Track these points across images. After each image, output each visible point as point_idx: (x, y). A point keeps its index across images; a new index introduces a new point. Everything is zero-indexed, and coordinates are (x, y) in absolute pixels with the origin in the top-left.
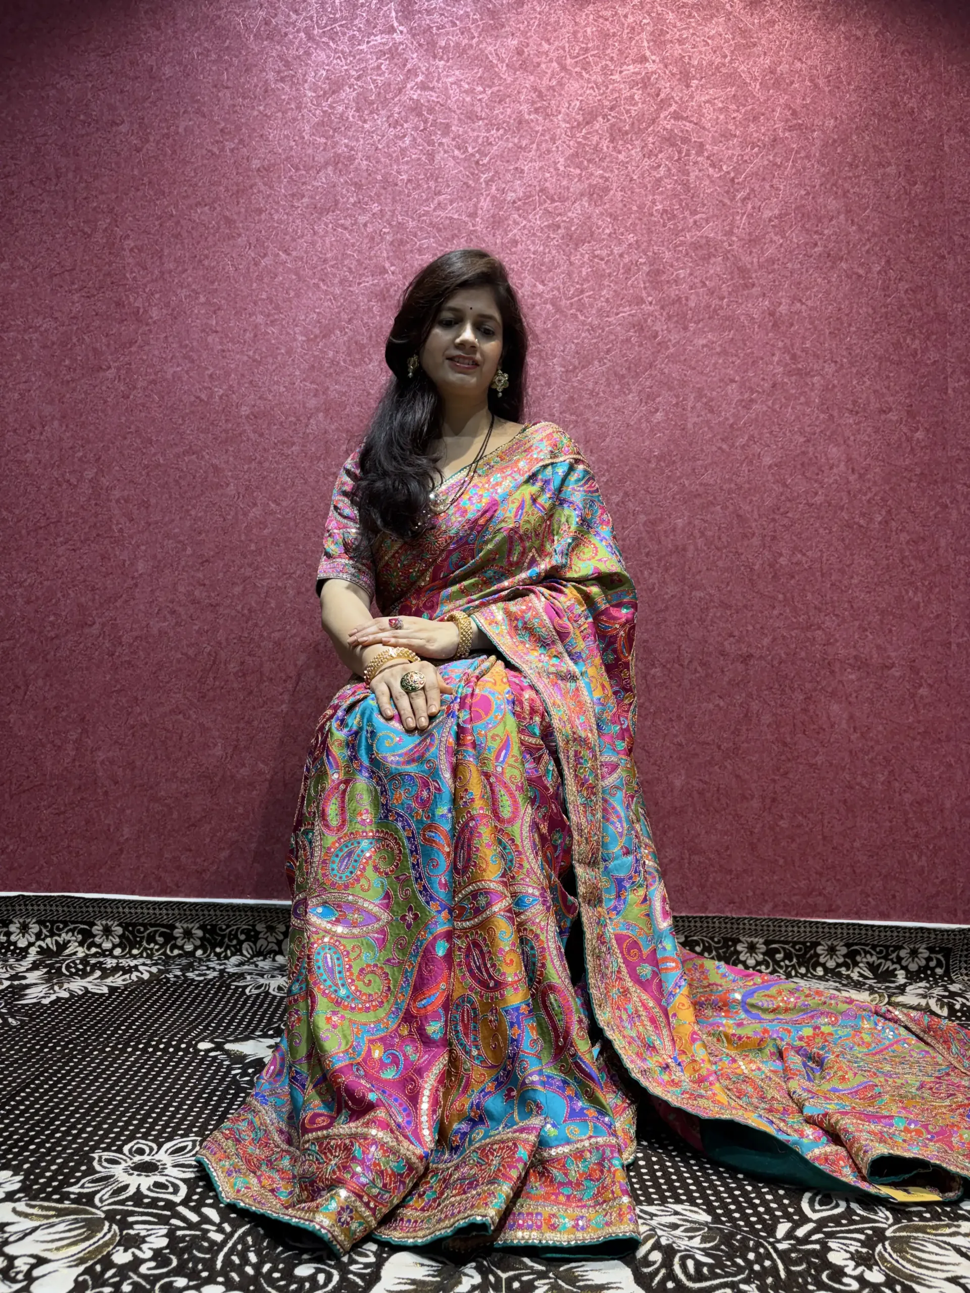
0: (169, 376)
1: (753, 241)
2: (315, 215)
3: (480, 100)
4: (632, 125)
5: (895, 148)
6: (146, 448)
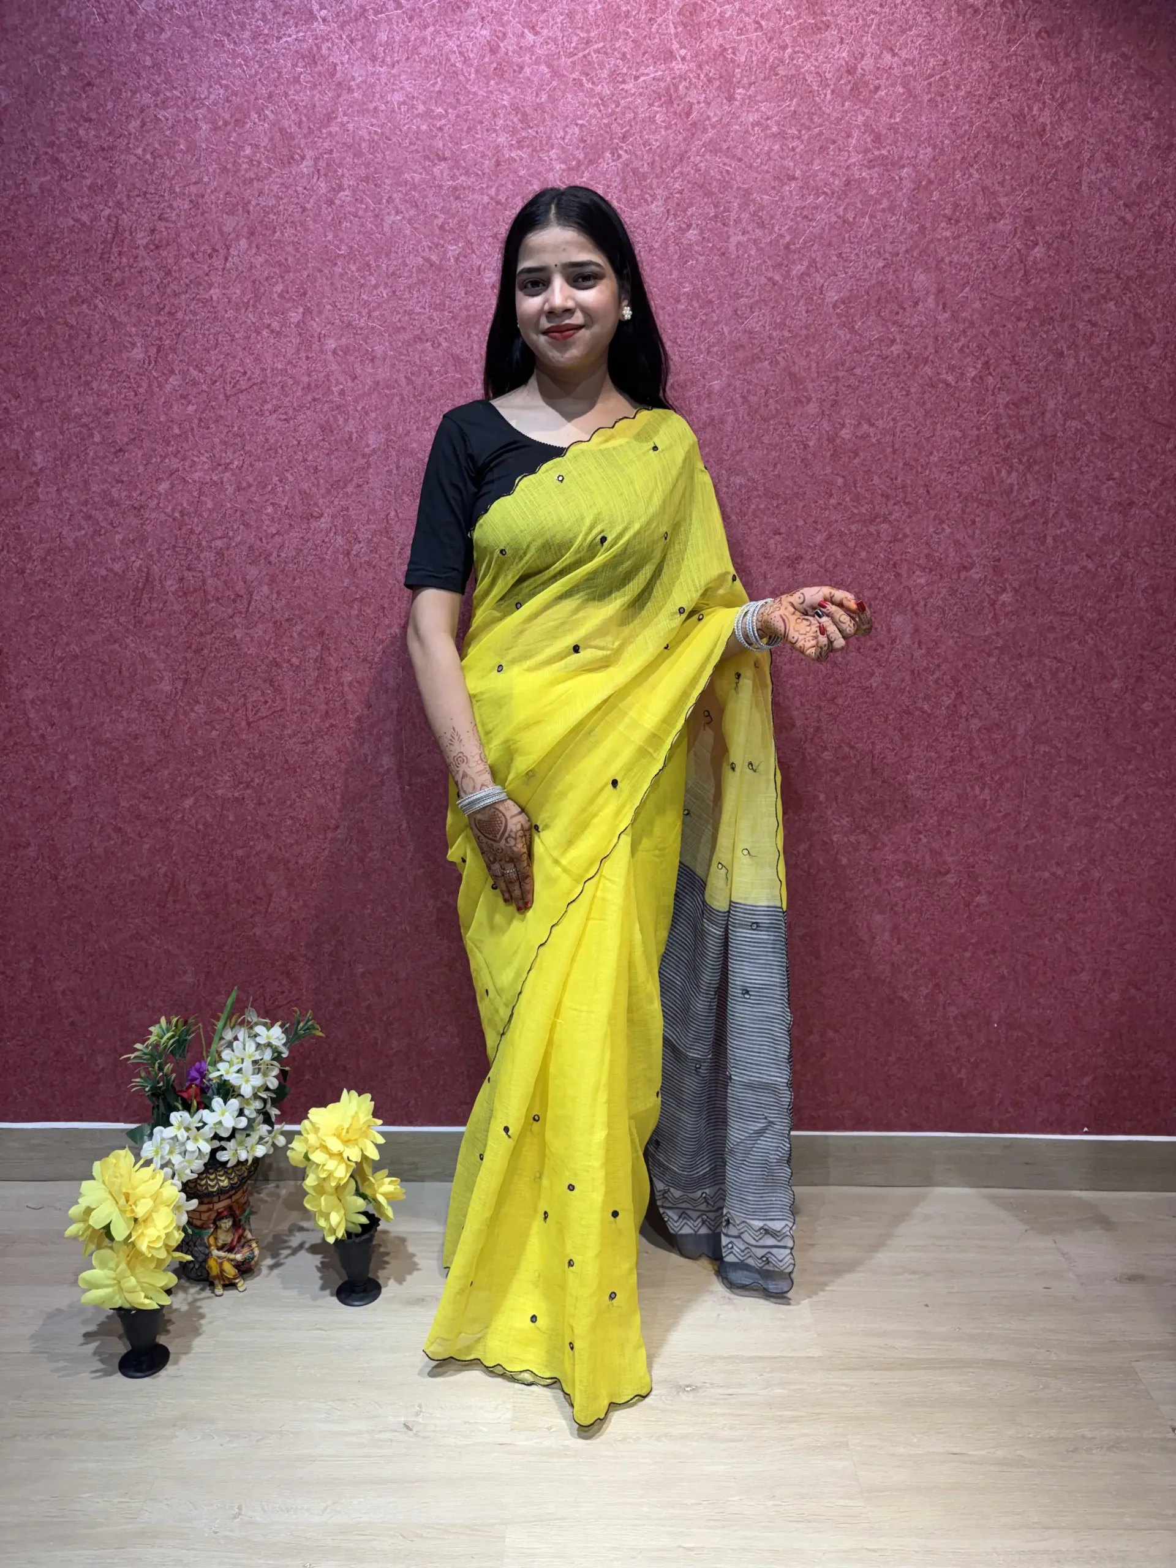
0: (70, 543)
2: (230, 314)
3: (441, 129)
4: (652, 164)
5: (1013, 190)
6: (55, 636)
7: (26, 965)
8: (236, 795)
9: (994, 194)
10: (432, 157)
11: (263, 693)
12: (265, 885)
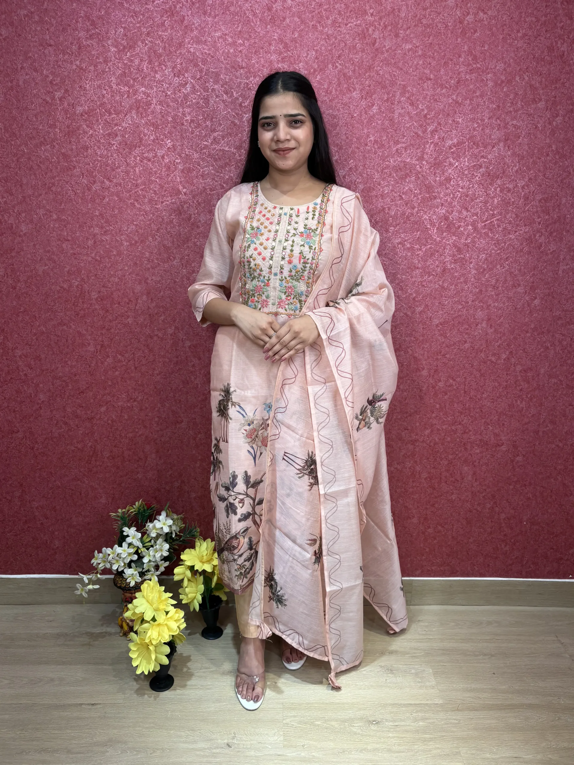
0: (40, 273)
1: (437, 165)
2: (127, 150)
3: (240, 51)
4: (354, 71)
5: (546, 86)
6: (33, 322)
7: (17, 494)
8: (129, 405)
9: (536, 89)
10: (236, 66)
11: (143, 351)
12: (143, 452)
